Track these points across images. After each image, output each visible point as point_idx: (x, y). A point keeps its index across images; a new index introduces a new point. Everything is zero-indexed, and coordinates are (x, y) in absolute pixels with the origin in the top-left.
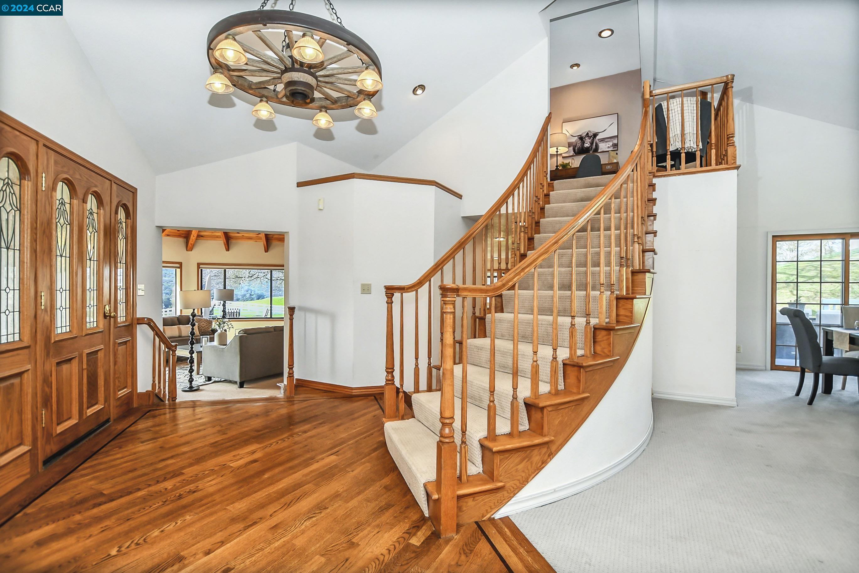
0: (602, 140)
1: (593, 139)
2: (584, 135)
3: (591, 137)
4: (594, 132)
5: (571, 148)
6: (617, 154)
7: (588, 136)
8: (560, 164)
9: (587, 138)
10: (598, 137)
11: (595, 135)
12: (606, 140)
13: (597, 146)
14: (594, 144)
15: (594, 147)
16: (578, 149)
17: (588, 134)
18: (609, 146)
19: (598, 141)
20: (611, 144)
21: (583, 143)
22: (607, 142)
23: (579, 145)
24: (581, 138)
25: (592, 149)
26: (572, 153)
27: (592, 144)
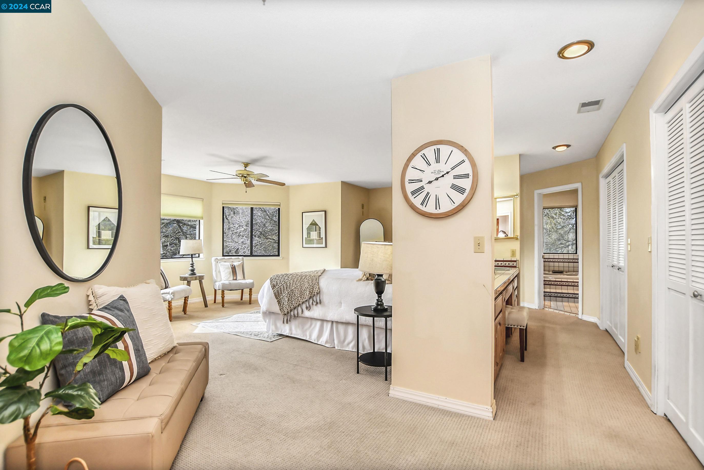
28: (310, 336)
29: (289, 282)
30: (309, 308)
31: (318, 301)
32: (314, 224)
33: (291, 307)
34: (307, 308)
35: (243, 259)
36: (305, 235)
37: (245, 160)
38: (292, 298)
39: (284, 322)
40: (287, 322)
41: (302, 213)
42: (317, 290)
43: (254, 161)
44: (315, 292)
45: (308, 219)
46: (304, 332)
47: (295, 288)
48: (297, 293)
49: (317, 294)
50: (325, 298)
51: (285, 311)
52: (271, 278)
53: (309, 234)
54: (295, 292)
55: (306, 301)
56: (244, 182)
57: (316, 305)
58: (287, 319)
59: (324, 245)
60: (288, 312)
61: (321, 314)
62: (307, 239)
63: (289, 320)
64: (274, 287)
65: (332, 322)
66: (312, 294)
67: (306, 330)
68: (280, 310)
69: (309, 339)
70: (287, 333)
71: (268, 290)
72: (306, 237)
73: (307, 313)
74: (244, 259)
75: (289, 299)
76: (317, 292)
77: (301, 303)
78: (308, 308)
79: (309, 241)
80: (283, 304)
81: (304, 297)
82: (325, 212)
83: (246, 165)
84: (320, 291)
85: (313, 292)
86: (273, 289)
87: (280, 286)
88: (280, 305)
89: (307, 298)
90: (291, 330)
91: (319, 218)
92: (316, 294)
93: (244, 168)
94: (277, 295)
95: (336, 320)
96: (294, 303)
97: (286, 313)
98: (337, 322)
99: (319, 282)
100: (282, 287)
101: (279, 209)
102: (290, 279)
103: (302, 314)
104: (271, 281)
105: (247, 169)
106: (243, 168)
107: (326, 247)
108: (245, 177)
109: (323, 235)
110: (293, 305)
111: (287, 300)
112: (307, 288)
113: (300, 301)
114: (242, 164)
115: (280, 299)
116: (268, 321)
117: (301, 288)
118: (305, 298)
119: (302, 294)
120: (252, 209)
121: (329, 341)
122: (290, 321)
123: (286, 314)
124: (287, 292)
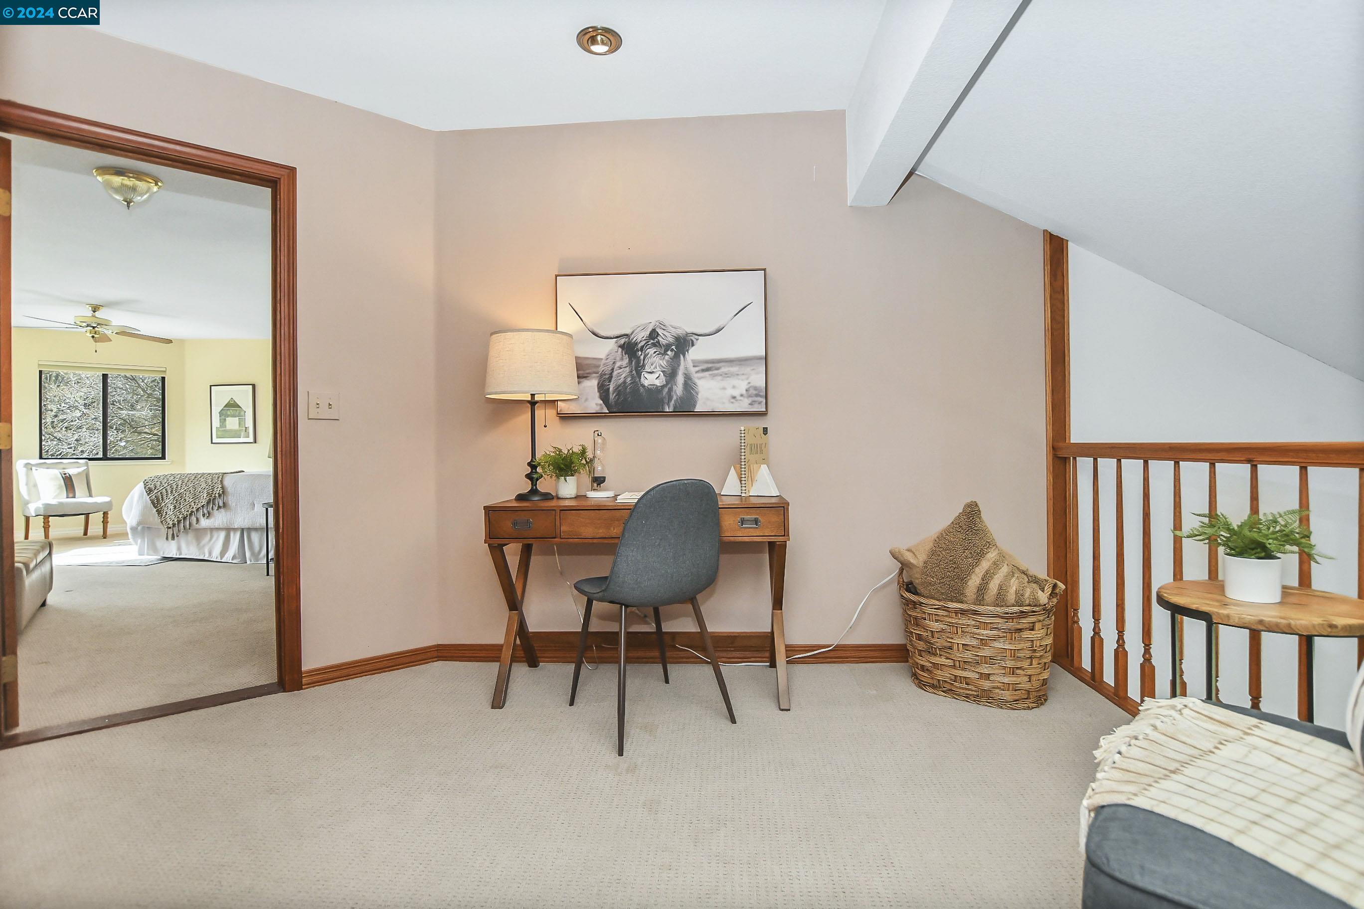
0: (711, 367)
1: (676, 357)
2: (640, 336)
3: (668, 347)
4: (680, 332)
5: (592, 384)
6: (765, 430)
7: (657, 345)
8: (546, 455)
9: (651, 351)
10: (693, 354)
11: (682, 344)
12: (725, 369)
13: (689, 385)
14: (680, 379)
15: (679, 389)
16: (617, 389)
17: (653, 334)
18: (736, 393)
19: (693, 370)
20: (742, 386)
21: (638, 368)
22: (727, 375)
23: (622, 374)
24: (630, 348)
25: (670, 398)
26: (594, 404)
27: (671, 375)
28: (210, 554)
29: (175, 483)
30: (207, 515)
31: (221, 504)
32: (232, 405)
33: (178, 517)
34: (204, 515)
35: (87, 463)
36: (216, 423)
37: (94, 302)
38: (180, 504)
39: (167, 539)
40: (173, 538)
41: (211, 386)
42: (220, 491)
43: (110, 305)
44: (216, 494)
45: (222, 396)
46: (200, 548)
47: (185, 490)
48: (189, 498)
49: (220, 496)
50: (231, 500)
51: (168, 524)
52: (146, 480)
53: (223, 422)
54: (186, 496)
55: (203, 506)
56: (91, 335)
57: (218, 509)
58: (173, 534)
59: (251, 439)
60: (174, 525)
61: (225, 522)
62: (220, 429)
63: (175, 535)
64: (149, 492)
65: (242, 530)
66: (211, 496)
67: (204, 546)
68: (162, 522)
69: (208, 557)
70: (173, 554)
71: (141, 496)
72: (219, 426)
73: (204, 523)
74: (89, 464)
75: (175, 506)
76: (219, 493)
77: (194, 509)
78: (209, 515)
79: (224, 432)
80: (166, 514)
81: (199, 502)
82: (254, 386)
83: (95, 309)
84: (223, 492)
85: (213, 493)
86: (148, 495)
87: (160, 489)
88: (162, 516)
89: (204, 502)
90: (179, 549)
91: (243, 397)
92: (217, 495)
93: (92, 312)
94: (156, 503)
95: (247, 527)
96: (183, 510)
97: (171, 525)
98: (249, 530)
99: (223, 480)
100: (164, 490)
101: (163, 379)
102: (178, 479)
103: (196, 524)
104: (146, 483)
105: (97, 314)
106: (90, 313)
107: (255, 442)
108: (94, 328)
109: (249, 423)
110: (183, 514)
111: (172, 507)
112: (204, 489)
113: (193, 508)
114: (88, 306)
115: (161, 508)
116: (141, 541)
117: (195, 490)
118: (202, 502)
119: (195, 497)
120: (105, 377)
121: (237, 555)
122: (178, 536)
123: (170, 528)
124: (172, 498)
